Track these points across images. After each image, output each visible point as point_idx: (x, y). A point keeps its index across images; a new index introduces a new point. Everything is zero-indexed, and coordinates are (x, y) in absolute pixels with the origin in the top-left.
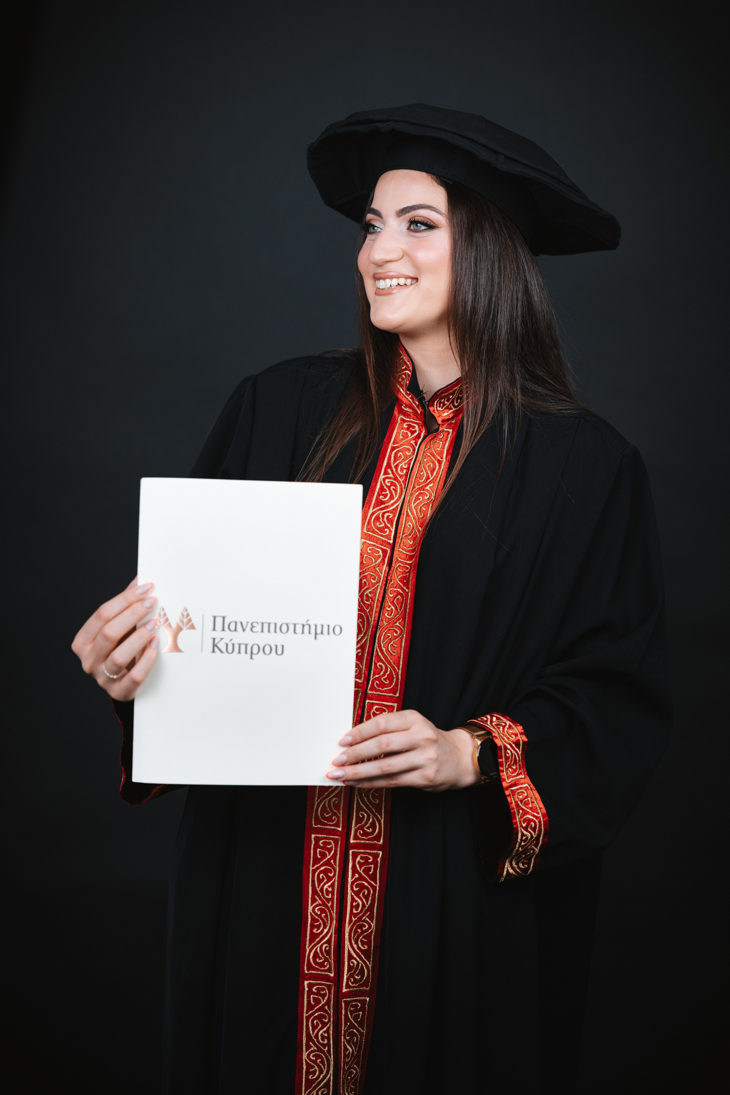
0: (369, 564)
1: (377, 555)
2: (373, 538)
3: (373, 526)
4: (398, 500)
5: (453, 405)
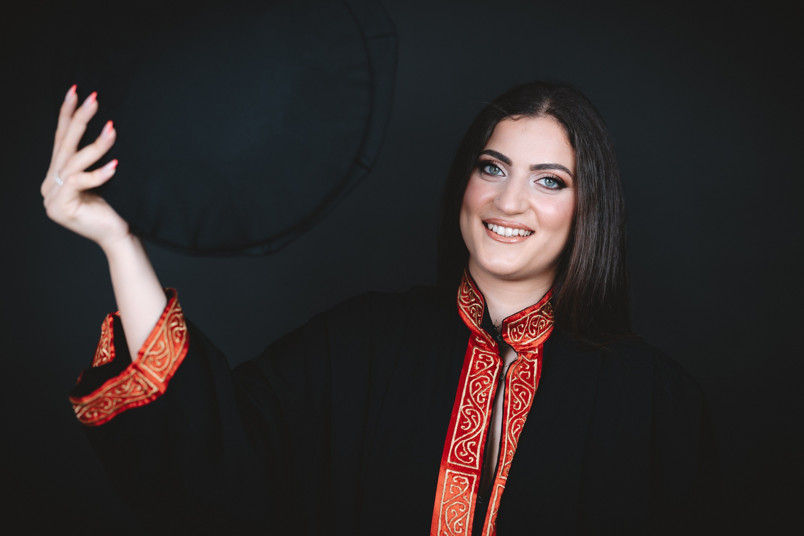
0: (457, 493)
1: (463, 483)
2: (457, 468)
3: (456, 456)
4: (479, 428)
5: (529, 335)
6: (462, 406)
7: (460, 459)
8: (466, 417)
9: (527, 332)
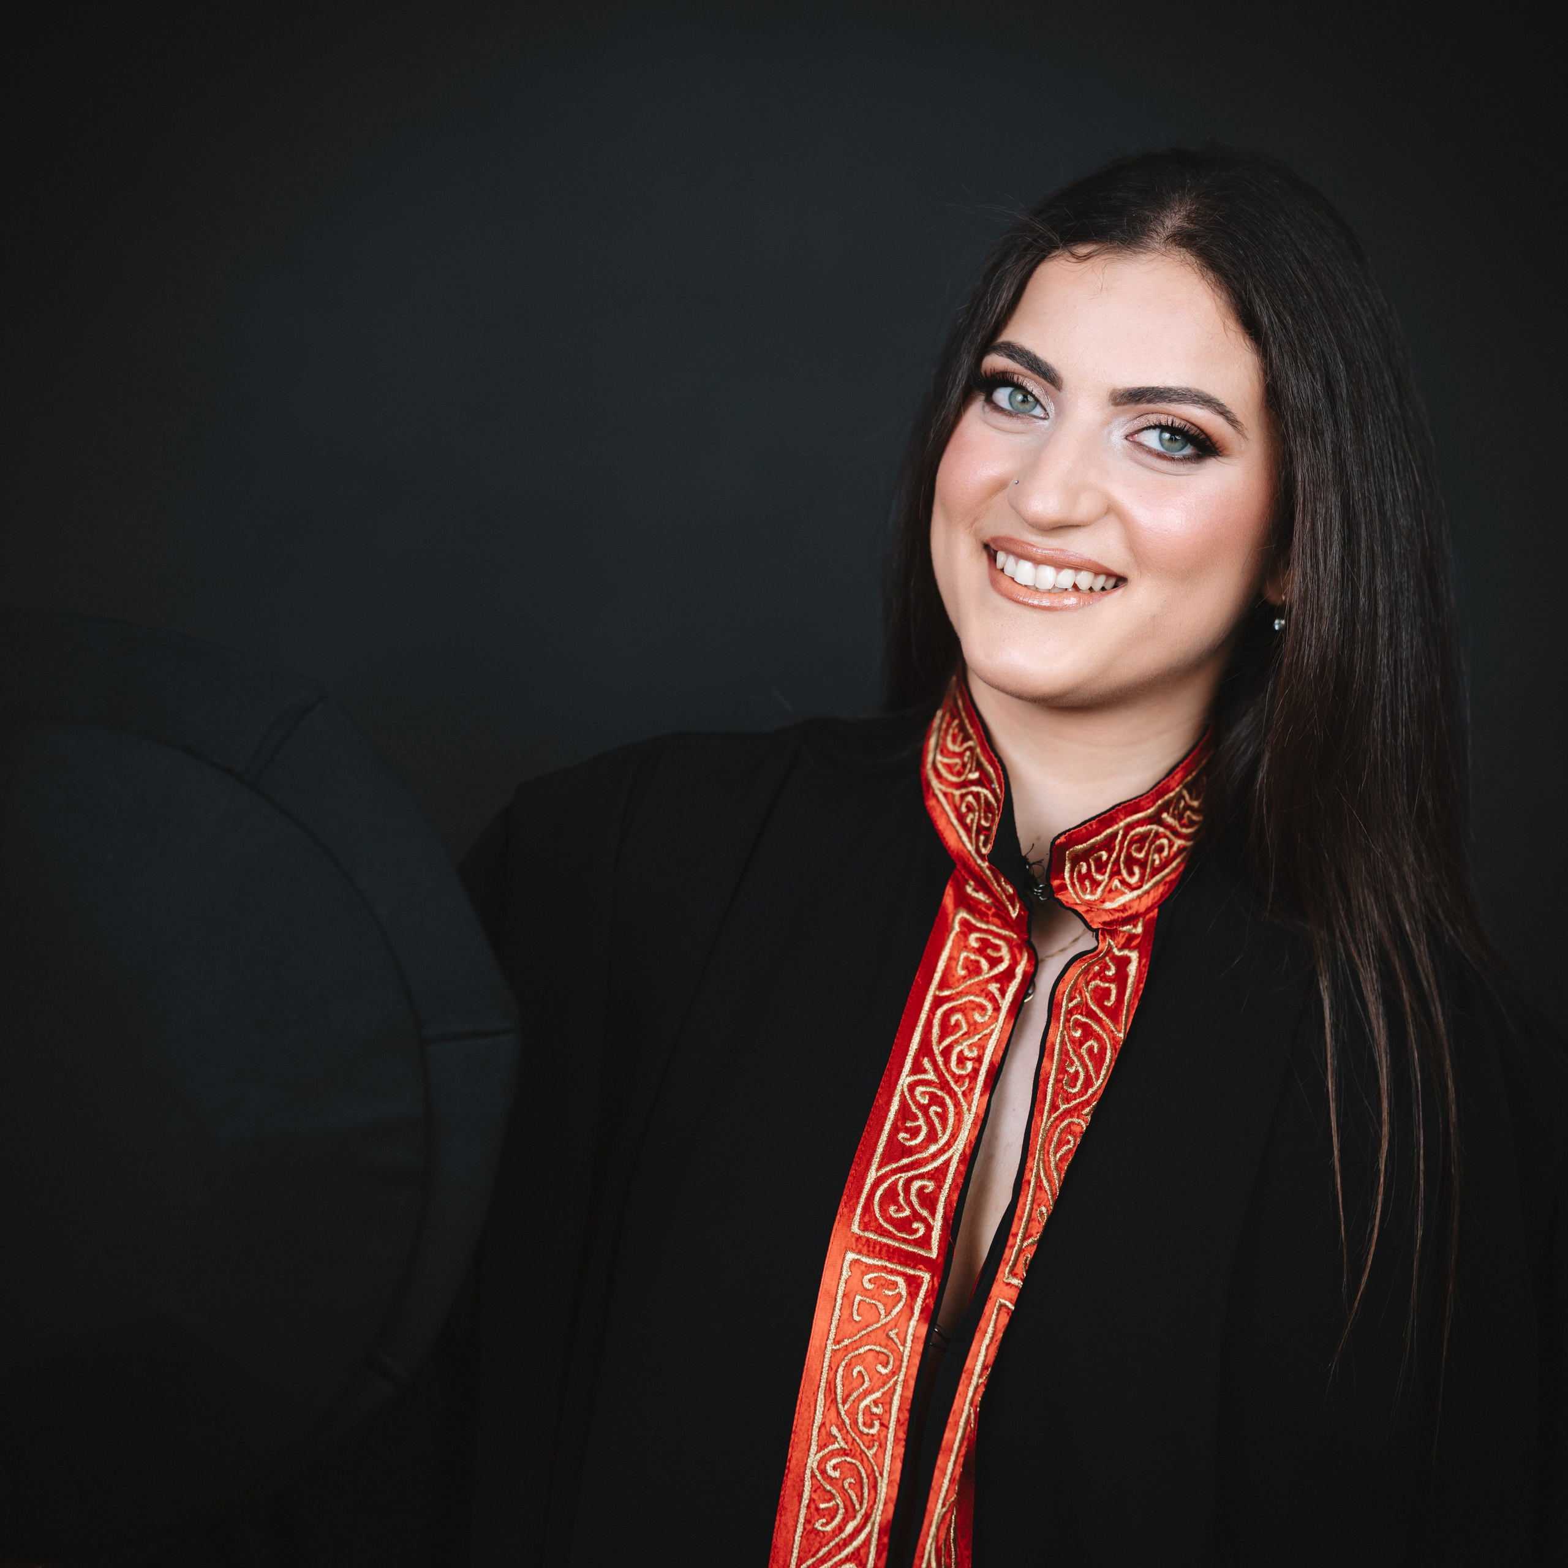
0: (871, 1321)
1: (890, 1293)
2: (878, 1248)
3: (878, 1215)
4: (949, 1145)
5: (1123, 882)
6: (907, 1076)
7: (886, 1225)
8: (914, 1108)
9: (1116, 873)
